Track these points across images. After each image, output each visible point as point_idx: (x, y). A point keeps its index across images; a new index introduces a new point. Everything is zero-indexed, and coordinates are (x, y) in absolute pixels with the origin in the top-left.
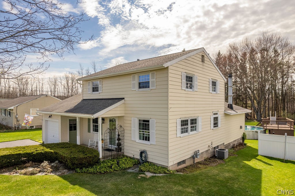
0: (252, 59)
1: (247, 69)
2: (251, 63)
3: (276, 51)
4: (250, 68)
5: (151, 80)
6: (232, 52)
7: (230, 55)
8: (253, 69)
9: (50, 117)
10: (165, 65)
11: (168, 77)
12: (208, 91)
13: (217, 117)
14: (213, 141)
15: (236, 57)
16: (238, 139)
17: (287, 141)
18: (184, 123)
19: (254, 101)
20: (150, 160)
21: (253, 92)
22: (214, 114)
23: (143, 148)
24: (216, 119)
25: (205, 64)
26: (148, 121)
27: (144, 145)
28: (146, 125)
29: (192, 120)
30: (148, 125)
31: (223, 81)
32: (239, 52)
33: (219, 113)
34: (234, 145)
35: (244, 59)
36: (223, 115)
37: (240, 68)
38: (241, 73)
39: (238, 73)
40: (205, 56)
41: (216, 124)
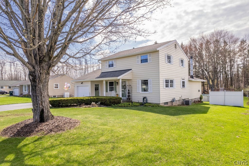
0: (208, 49)
1: (204, 56)
2: (206, 51)
3: (225, 42)
4: (206, 55)
5: (148, 58)
6: (192, 43)
7: (191, 45)
8: (208, 56)
9: (82, 83)
10: (158, 49)
11: (159, 55)
12: (179, 66)
13: (184, 82)
14: (182, 95)
15: (195, 47)
16: (197, 98)
17: (226, 94)
18: (167, 82)
19: (209, 80)
20: (149, 102)
21: (208, 73)
22: (183, 79)
23: (145, 96)
24: (183, 82)
25: (177, 50)
26: (147, 81)
27: (145, 94)
28: (146, 82)
29: (171, 81)
30: (147, 82)
31: (187, 60)
32: (197, 43)
33: (185, 79)
34: (195, 101)
35: (201, 48)
36: (188, 81)
37: (198, 55)
38: (199, 59)
39: (197, 59)
40: (177, 45)
41: (183, 86)
